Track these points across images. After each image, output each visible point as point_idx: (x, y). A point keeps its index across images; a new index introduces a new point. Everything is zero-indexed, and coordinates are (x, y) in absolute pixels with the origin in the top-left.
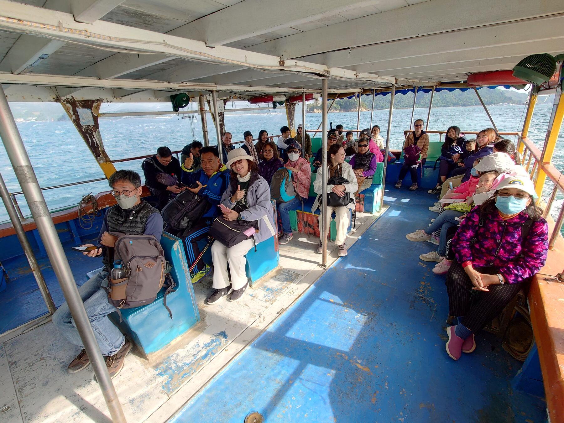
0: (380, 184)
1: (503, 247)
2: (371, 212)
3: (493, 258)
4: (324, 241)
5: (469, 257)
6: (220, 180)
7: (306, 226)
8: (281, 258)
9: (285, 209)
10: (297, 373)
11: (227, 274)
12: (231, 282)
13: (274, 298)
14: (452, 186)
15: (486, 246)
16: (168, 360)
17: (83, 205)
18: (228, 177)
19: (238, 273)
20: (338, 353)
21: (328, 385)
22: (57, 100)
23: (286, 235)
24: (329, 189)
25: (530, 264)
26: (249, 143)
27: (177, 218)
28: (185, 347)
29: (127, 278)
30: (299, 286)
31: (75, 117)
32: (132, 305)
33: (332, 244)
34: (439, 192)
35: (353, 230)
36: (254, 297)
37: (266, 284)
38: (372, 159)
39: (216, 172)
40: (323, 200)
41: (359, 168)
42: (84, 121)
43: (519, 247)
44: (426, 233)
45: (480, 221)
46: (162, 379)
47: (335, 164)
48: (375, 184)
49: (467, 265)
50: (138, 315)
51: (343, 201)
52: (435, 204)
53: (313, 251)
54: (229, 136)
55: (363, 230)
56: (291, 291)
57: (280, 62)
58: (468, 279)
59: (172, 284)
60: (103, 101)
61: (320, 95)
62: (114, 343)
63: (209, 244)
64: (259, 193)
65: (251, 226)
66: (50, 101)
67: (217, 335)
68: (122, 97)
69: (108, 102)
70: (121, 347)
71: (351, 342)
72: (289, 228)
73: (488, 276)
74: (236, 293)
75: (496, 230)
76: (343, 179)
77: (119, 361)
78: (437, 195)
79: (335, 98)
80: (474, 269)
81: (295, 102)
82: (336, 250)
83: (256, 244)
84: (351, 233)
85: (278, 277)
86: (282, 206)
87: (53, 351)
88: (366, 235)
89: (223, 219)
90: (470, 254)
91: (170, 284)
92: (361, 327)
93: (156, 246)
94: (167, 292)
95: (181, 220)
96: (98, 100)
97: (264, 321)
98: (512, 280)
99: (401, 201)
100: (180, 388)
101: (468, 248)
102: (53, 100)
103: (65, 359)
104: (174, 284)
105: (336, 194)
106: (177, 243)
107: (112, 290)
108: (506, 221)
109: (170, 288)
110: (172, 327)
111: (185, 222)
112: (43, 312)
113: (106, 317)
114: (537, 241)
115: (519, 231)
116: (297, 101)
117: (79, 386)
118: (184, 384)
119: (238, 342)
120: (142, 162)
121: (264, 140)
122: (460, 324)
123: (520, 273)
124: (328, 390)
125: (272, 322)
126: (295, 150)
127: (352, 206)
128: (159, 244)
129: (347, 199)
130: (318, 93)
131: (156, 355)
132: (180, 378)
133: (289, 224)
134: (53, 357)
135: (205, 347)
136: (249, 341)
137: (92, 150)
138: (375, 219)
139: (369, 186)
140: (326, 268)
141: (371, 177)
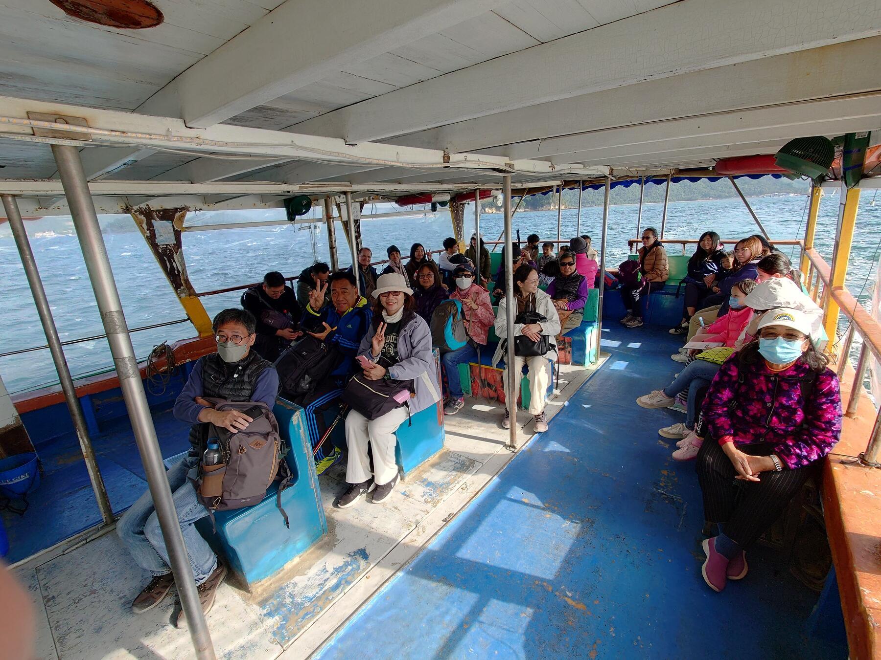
0: (595, 321)
1: (776, 413)
2: (581, 363)
3: (764, 431)
4: (512, 408)
5: (728, 430)
6: (357, 319)
7: (484, 387)
8: (447, 436)
9: (452, 361)
10: (476, 612)
11: (368, 461)
12: (373, 474)
13: (438, 498)
14: (702, 323)
15: (751, 413)
16: (281, 592)
17: (154, 360)
18: (368, 315)
19: (384, 459)
20: (537, 582)
21: (521, 631)
22: (127, 210)
23: (454, 400)
24: (518, 330)
25: (817, 439)
26: (395, 263)
27: (294, 377)
28: (306, 573)
29: (225, 464)
30: (475, 478)
31: (150, 233)
32: (231, 505)
33: (523, 413)
34: (686, 331)
35: (556, 392)
36: (408, 496)
37: (425, 476)
38: (580, 283)
39: (351, 309)
40: (509, 347)
41: (562, 298)
42: (161, 238)
43: (800, 413)
44: (667, 394)
45: (739, 375)
46: (272, 622)
47: (525, 294)
48: (587, 322)
49: (726, 442)
50: (240, 522)
51: (539, 348)
52: (680, 350)
53: (495, 425)
54: (367, 253)
55: (571, 392)
56: (464, 486)
57: (444, 157)
58: (728, 462)
59: (287, 475)
60: (190, 209)
61: (501, 191)
62: (202, 566)
63: (341, 415)
64: (416, 339)
65: (404, 388)
66: (118, 212)
67: (353, 554)
68: (216, 203)
69: (196, 210)
70: (211, 573)
71: (557, 564)
72: (459, 390)
73: (757, 458)
74: (381, 490)
75: (764, 389)
76: (538, 315)
77: (208, 594)
78: (682, 337)
79: (523, 194)
80: (737, 448)
81: (464, 202)
82: (530, 423)
83: (411, 415)
84: (552, 397)
85: (444, 464)
86: (449, 357)
87: (109, 580)
88: (576, 400)
89: (363, 378)
90: (730, 425)
91: (285, 475)
92: (572, 541)
93: (267, 418)
94: (281, 487)
95: (300, 379)
96: (182, 209)
97: (424, 532)
98: (793, 464)
99: (629, 346)
100: (299, 635)
101: (726, 416)
102: (120, 210)
103: (127, 592)
104: (291, 475)
105: (528, 337)
106: (297, 413)
107: (203, 482)
108: (776, 375)
109: (284, 482)
110: (286, 542)
111: (306, 382)
112: (94, 521)
113: (193, 525)
114: (824, 403)
115: (797, 388)
116: (468, 200)
117: (148, 634)
118: (305, 628)
119: (385, 567)
120: (242, 295)
121: (418, 258)
122: (722, 534)
123: (805, 453)
124: (523, 638)
125: (435, 534)
126: (466, 273)
127: (552, 355)
128: (272, 415)
129: (544, 345)
130: (498, 189)
131: (262, 585)
132: (300, 620)
133: (458, 384)
134: (108, 589)
135: (336, 573)
136: (402, 563)
137: (170, 279)
138: (589, 374)
139: (578, 324)
140: (516, 451)
141: (580, 311)
